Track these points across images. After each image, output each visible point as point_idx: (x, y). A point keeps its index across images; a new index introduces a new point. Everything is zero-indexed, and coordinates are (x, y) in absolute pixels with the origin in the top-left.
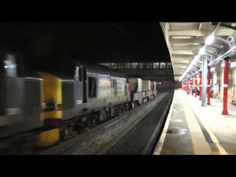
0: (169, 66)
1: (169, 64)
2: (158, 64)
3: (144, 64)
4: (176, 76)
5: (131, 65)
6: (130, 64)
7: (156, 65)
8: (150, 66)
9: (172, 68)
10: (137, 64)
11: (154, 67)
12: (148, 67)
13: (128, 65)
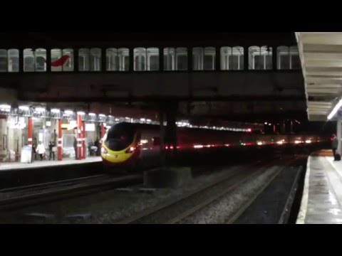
0: (285, 58)
1: (283, 52)
2: (238, 52)
3: (183, 52)
4: (311, 99)
5: (130, 58)
6: (126, 52)
7: (233, 58)
8: (208, 59)
9: (297, 70)
10: (154, 51)
11: (225, 66)
12: (199, 66)
13: (118, 58)
